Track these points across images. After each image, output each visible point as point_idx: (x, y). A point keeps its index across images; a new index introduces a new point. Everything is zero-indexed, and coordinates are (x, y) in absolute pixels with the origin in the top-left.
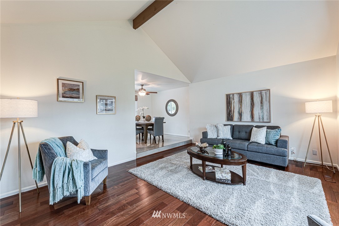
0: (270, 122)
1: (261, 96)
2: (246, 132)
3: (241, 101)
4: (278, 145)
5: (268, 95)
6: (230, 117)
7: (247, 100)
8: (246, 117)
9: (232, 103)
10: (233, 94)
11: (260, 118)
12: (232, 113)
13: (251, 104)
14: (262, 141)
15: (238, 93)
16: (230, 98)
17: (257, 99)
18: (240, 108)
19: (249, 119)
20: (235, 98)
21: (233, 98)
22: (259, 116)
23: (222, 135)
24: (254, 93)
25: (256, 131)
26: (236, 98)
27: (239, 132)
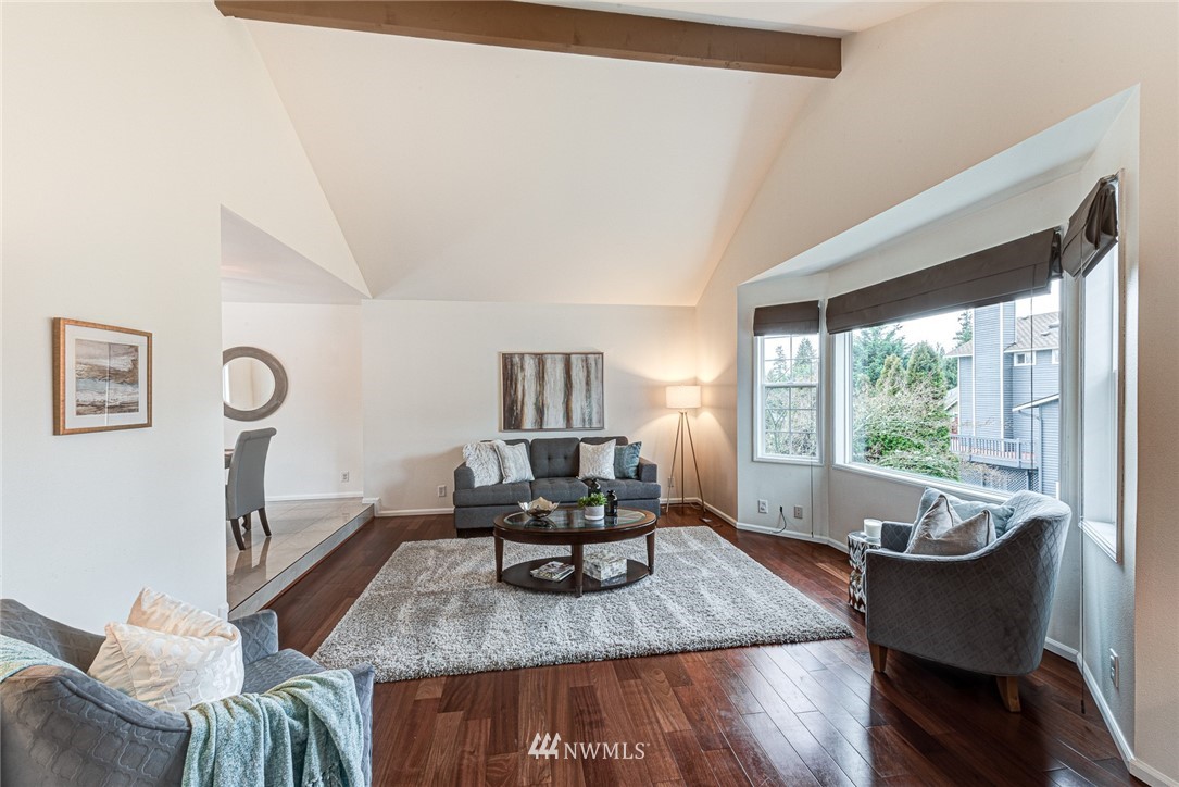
0: (602, 428)
1: (587, 368)
2: (566, 458)
3: (541, 376)
4: (643, 476)
5: (600, 367)
6: (512, 419)
7: (555, 372)
8: (554, 418)
9: (520, 378)
10: (522, 356)
11: (584, 420)
12: (519, 407)
13: (566, 385)
14: (608, 472)
15: (536, 355)
16: (512, 365)
17: (578, 374)
18: (540, 393)
19: (561, 423)
20: (526, 366)
21: (522, 367)
22: (583, 414)
23: (514, 471)
24: (573, 357)
25: (595, 452)
26: (530, 367)
27: (549, 458)
